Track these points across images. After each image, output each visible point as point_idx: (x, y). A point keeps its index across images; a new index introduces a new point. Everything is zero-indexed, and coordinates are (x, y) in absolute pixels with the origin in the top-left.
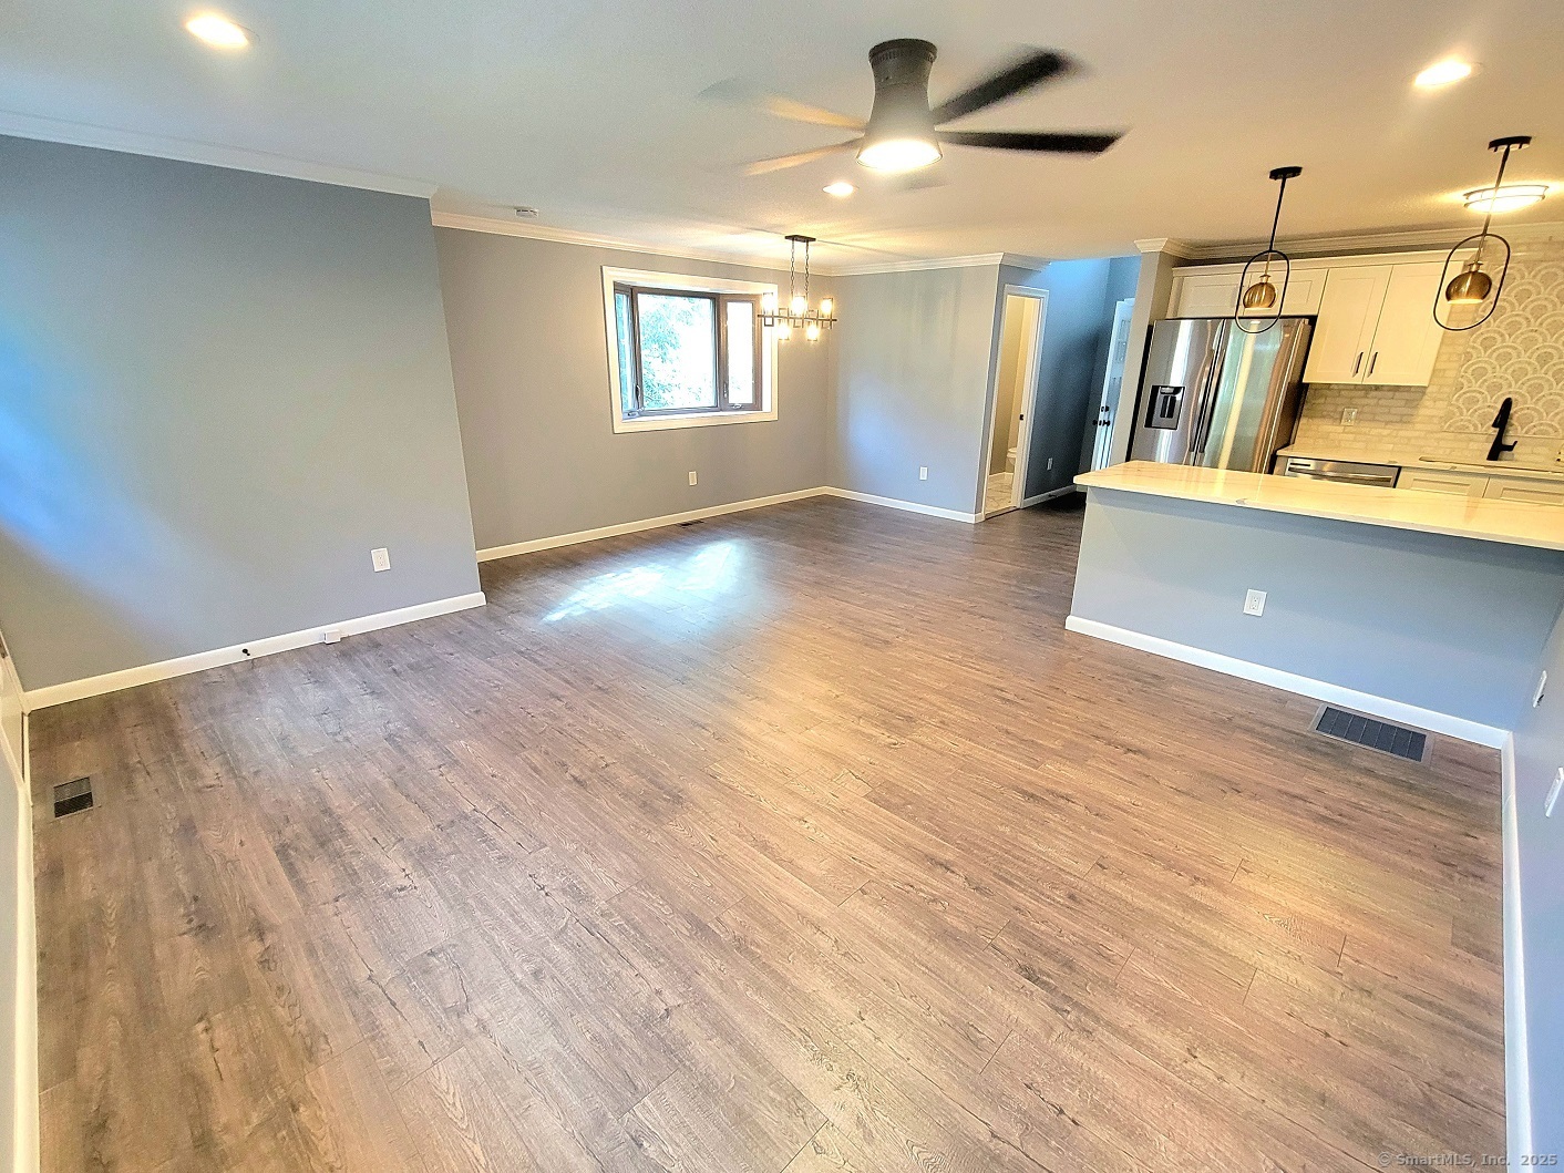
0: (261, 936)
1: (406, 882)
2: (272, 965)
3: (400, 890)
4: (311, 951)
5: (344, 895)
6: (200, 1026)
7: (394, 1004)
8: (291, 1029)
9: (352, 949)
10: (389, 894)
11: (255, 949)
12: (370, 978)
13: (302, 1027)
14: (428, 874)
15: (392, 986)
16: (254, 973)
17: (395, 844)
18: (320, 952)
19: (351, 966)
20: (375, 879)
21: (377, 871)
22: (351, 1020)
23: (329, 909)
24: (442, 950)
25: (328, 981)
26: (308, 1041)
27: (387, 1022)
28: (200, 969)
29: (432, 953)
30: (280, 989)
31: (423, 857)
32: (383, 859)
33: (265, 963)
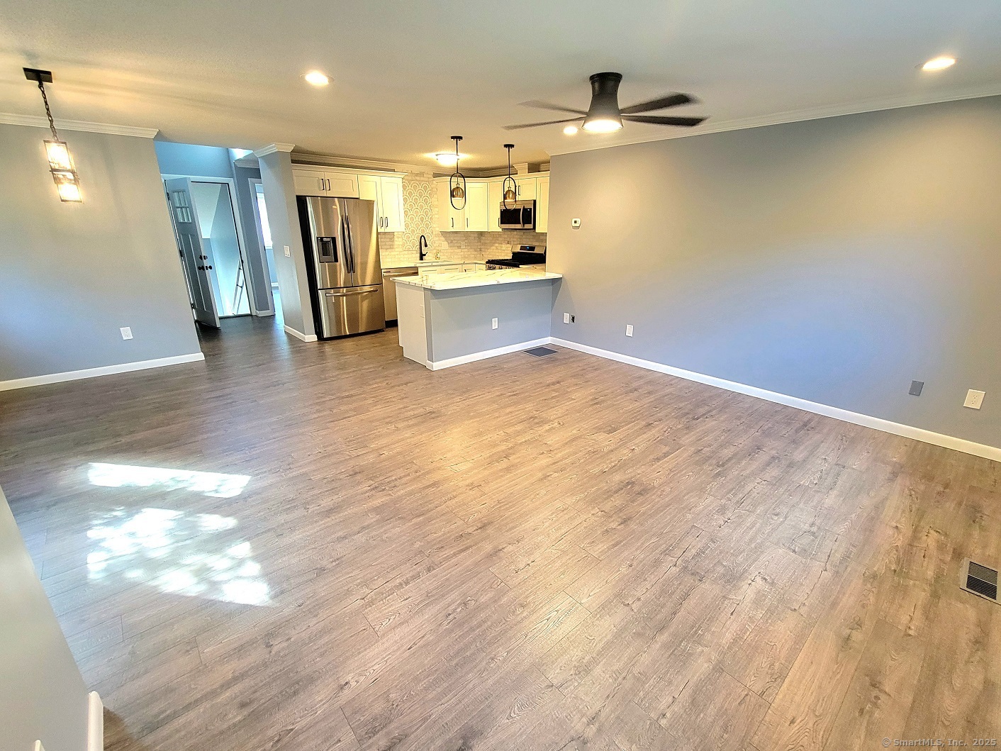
0: (848, 638)
1: (758, 579)
2: (857, 619)
3: (766, 580)
4: (834, 605)
5: (788, 608)
6: (911, 632)
7: (829, 556)
8: (873, 590)
9: (818, 585)
10: (773, 584)
11: (857, 636)
12: (826, 570)
13: (869, 586)
14: (745, 571)
15: (822, 560)
16: (868, 625)
17: (730, 599)
18: (831, 599)
19: (826, 581)
20: (766, 597)
21: (758, 600)
22: (849, 569)
23: (803, 610)
24: (789, 548)
25: (842, 587)
26: (871, 580)
27: (838, 556)
28: (893, 659)
29: (794, 551)
30: (863, 606)
31: (732, 578)
32: (748, 600)
33: (859, 624)
